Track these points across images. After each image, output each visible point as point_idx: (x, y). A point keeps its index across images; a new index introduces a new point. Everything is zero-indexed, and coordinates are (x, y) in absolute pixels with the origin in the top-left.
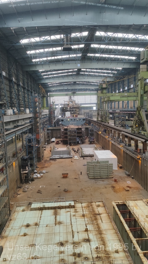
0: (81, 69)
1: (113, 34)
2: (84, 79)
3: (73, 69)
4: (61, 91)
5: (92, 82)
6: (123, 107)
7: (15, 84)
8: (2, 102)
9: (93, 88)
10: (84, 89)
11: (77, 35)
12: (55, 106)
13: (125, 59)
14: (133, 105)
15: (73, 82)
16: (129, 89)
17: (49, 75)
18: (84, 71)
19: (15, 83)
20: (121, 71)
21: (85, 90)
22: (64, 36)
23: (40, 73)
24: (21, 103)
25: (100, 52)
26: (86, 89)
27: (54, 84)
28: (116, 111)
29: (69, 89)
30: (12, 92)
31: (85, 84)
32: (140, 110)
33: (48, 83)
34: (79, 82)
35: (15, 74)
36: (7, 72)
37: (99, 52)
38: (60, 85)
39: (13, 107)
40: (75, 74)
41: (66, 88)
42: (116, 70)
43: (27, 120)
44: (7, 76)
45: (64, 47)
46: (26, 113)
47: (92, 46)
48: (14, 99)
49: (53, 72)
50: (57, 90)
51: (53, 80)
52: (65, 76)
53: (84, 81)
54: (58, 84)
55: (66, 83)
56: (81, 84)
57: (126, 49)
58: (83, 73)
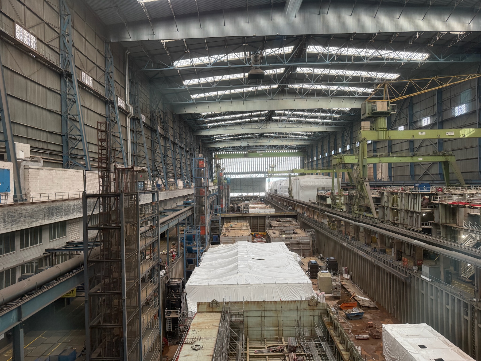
1: (339, 50)
3: (261, 111)
4: (237, 149)
7: (161, 137)
10: (277, 147)
11: (275, 51)
13: (357, 93)
15: (258, 133)
17: (217, 121)
20: (349, 114)
21: (279, 148)
22: (251, 53)
23: (202, 118)
25: (314, 80)
26: (282, 146)
27: (225, 137)
29: (250, 146)
31: (280, 137)
35: (161, 119)
36: (149, 117)
37: (311, 80)
38: (236, 139)
40: (263, 120)
41: (246, 144)
42: (339, 112)
43: (180, 201)
44: (149, 123)
45: (250, 72)
46: (177, 188)
47: (299, 70)
48: (158, 163)
49: (226, 117)
50: (229, 147)
51: (224, 129)
52: (246, 123)
53: (279, 133)
54: (231, 138)
55: (246, 136)
56: (273, 137)
57: (360, 75)
58: (278, 118)
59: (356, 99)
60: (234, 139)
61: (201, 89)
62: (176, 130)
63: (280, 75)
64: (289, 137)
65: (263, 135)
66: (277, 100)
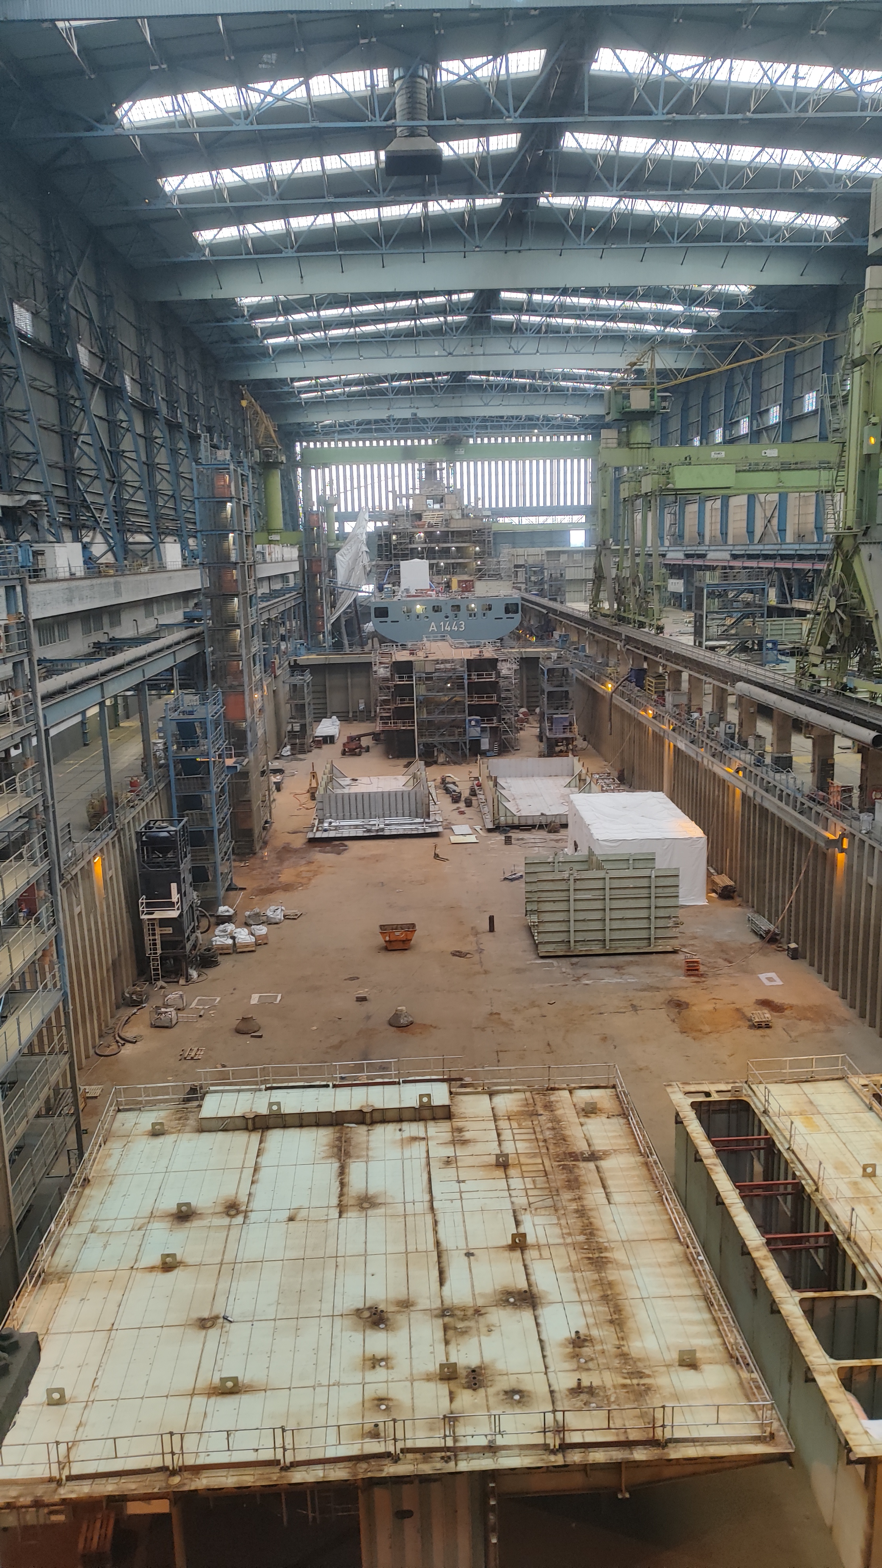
0: (495, 293)
1: (700, 66)
2: (516, 353)
3: (450, 293)
4: (377, 430)
5: (566, 377)
6: (750, 532)
7: (94, 386)
8: (17, 497)
9: (571, 412)
10: (515, 422)
11: (477, 69)
12: (337, 525)
13: (774, 231)
14: (812, 518)
15: (446, 374)
16: (791, 421)
17: (298, 329)
18: (517, 308)
19: (95, 382)
20: (748, 306)
21: (523, 427)
22: (396, 75)
23: (243, 316)
24: (130, 505)
25: (620, 180)
26: (529, 418)
27: (331, 386)
28: (711, 555)
29: (424, 421)
30: (78, 434)
31: (523, 387)
32: (856, 550)
33: (293, 380)
34: (487, 373)
35: (90, 320)
36: (44, 312)
37: (610, 179)
38: (372, 393)
39: (84, 526)
40: (457, 326)
41: (407, 414)
42: (716, 301)
43: (170, 610)
44: (45, 338)
45: (393, 146)
46: (162, 568)
47: (570, 142)
48: (87, 480)
49: (328, 313)
50: (351, 423)
51: (325, 359)
52: (400, 336)
53: (517, 371)
54: (354, 389)
55: (404, 383)
56: (497, 386)
57: (778, 161)
58: (509, 318)
59: (770, 251)
60: (361, 394)
61: (226, 209)
62: (150, 362)
63: (501, 161)
64: (553, 389)
65: (464, 379)
66: (503, 254)
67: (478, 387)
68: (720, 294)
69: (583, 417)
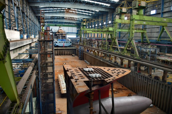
0: (70, 8)
5: (76, 18)
6: (97, 37)
31: (70, 19)
32: (115, 39)
40: (65, 11)
41: (56, 21)
49: (50, 9)
50: (49, 21)
52: (58, 12)
55: (56, 17)
58: (71, 11)
59: (102, 7)
60: (51, 18)
67: (65, 18)
68: (96, 11)
69: (76, 23)
